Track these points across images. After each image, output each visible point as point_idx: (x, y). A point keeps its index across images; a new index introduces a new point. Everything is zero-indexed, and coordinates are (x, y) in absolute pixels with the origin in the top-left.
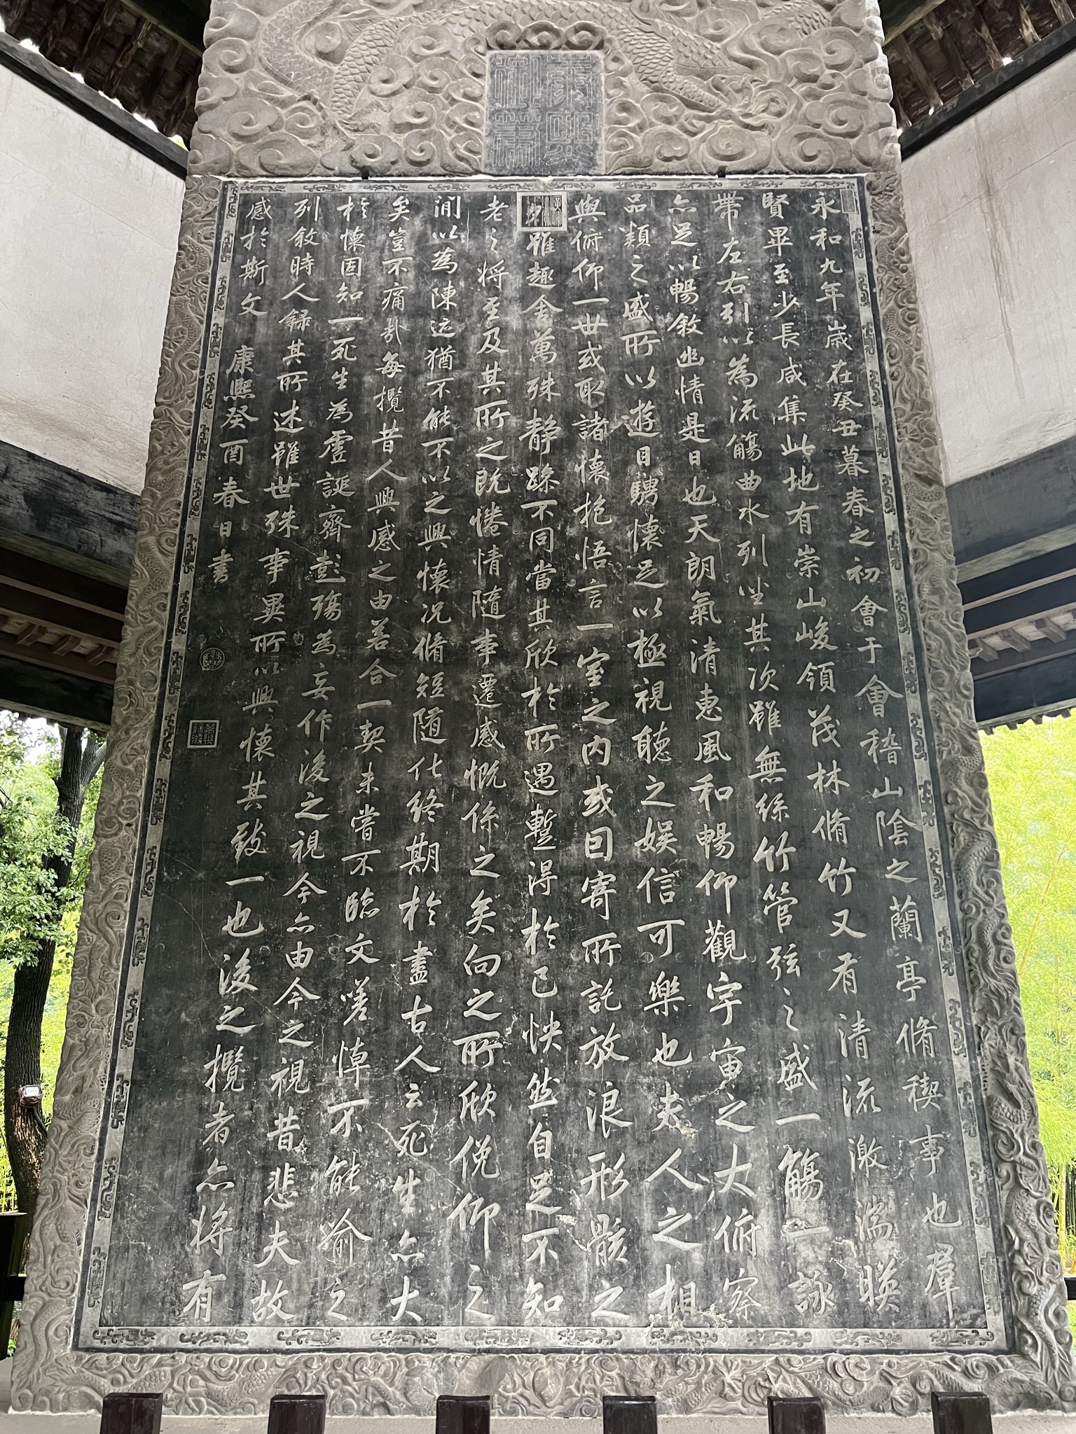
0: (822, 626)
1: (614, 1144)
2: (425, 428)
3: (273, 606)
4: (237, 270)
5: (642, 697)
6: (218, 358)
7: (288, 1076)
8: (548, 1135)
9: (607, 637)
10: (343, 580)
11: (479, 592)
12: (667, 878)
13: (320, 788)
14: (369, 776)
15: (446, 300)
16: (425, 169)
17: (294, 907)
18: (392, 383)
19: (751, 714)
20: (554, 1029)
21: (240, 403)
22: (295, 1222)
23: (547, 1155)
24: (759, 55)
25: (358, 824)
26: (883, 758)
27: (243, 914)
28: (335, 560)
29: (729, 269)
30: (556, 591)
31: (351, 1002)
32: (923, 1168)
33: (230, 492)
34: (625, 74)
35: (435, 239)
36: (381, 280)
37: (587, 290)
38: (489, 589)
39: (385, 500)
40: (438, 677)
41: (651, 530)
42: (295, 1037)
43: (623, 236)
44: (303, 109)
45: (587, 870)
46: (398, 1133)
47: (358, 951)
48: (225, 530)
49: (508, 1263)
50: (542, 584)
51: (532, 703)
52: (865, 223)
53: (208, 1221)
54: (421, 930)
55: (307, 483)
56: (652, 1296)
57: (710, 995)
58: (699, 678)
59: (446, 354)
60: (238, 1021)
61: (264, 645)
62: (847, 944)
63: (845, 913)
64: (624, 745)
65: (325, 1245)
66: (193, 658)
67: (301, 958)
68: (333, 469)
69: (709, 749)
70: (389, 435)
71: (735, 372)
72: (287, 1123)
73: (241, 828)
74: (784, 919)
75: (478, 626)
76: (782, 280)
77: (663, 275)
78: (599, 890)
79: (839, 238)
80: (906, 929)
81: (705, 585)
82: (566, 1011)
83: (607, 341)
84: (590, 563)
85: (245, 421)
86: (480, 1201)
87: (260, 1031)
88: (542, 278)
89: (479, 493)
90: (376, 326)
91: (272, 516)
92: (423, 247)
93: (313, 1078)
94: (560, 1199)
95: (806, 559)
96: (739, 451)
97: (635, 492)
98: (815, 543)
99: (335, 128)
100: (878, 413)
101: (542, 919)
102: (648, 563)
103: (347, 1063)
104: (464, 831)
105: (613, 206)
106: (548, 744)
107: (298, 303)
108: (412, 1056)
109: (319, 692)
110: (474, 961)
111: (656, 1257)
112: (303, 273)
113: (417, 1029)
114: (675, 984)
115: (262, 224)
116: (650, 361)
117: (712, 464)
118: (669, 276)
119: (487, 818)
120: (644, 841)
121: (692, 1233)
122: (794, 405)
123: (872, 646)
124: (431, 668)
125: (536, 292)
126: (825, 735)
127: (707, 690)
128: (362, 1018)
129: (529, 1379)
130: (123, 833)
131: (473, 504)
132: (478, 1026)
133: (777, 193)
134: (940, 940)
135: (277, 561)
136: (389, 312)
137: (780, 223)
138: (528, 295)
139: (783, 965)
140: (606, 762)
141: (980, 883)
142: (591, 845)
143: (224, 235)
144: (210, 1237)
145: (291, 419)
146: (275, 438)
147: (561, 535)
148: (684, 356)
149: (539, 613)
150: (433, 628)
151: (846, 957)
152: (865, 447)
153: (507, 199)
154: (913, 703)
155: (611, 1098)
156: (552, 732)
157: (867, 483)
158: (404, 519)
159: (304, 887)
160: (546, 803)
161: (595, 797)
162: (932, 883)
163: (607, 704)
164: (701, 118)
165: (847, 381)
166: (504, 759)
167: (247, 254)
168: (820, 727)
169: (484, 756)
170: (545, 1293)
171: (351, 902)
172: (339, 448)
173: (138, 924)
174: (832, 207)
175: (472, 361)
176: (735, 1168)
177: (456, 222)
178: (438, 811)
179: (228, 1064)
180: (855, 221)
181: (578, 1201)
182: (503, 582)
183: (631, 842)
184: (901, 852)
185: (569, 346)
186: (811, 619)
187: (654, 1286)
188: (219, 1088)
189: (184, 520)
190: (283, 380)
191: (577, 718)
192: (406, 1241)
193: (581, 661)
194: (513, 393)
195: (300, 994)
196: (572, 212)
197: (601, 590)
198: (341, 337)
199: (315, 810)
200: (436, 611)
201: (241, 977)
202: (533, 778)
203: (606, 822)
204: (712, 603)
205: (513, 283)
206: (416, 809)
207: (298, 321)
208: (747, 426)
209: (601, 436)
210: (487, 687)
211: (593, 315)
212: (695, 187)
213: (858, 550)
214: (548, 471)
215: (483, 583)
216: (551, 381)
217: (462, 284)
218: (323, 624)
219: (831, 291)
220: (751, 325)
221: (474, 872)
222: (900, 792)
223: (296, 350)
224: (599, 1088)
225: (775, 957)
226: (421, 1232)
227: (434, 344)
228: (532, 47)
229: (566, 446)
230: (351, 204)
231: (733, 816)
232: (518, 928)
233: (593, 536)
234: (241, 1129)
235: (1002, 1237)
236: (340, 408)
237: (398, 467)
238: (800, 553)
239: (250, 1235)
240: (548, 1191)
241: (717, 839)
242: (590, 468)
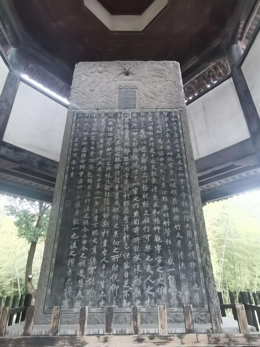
0: (174, 184)
1: (139, 275)
2: (107, 151)
3: (81, 181)
4: (76, 125)
5: (144, 196)
6: (72, 140)
7: (82, 263)
8: (127, 273)
9: (138, 185)
10: (93, 176)
11: (116, 178)
12: (148, 227)
13: (88, 212)
14: (97, 210)
15: (111, 130)
16: (107, 109)
17: (83, 233)
18: (101, 144)
19: (162, 199)
20: (129, 254)
21: (76, 147)
22: (83, 290)
23: (127, 277)
24: (163, 90)
25: (95, 218)
26: (185, 206)
27: (75, 235)
28: (91, 173)
29: (158, 124)
30: (129, 178)
31: (93, 250)
32: (193, 279)
33: (74, 162)
34: (140, 93)
35: (109, 120)
36: (100, 127)
37: (134, 128)
38: (118, 177)
39: (100, 163)
40: (109, 193)
41: (145, 168)
42: (83, 256)
43: (140, 119)
44: (87, 99)
45: (134, 226)
46: (101, 273)
47: (95, 241)
48: (73, 168)
49: (120, 296)
50: (127, 177)
51: (125, 197)
52: (180, 117)
53: (67, 290)
54: (106, 237)
55: (87, 161)
56: (146, 302)
57: (156, 248)
58: (154, 193)
59: (111, 139)
60: (74, 253)
61: (79, 188)
62: (179, 239)
63: (179, 233)
64: (141, 204)
65: (88, 294)
66: (67, 190)
67: (84, 242)
68: (91, 158)
69: (155, 205)
70: (101, 152)
71: (159, 141)
72: (82, 271)
73: (75, 219)
74: (168, 234)
75: (115, 184)
76: (167, 126)
77: (147, 125)
78: (136, 230)
79: (176, 119)
80: (189, 236)
81: (155, 177)
82: (131, 251)
83: (138, 136)
84: (135, 173)
85: (77, 150)
86: (115, 285)
87: (77, 255)
88: (127, 126)
89: (116, 161)
90: (99, 134)
91: (81, 166)
92: (107, 121)
93: (86, 263)
94: (129, 285)
95: (172, 172)
96: (160, 154)
97: (142, 161)
98: (173, 169)
99: (92, 102)
100: (183, 148)
101: (126, 235)
102: (145, 173)
103: (92, 261)
104: (113, 220)
105: (139, 114)
106: (128, 204)
107: (86, 131)
108: (104, 259)
109: (88, 195)
110: (115, 243)
111: (147, 295)
112: (87, 126)
113: (105, 254)
114: (150, 246)
115: (80, 118)
116: (145, 140)
117: (156, 156)
118: (148, 125)
119: (117, 217)
120: (144, 221)
121: (152, 291)
122: (169, 147)
123: (183, 187)
124: (107, 191)
125: (126, 128)
126: (175, 202)
127: (155, 195)
128: (95, 253)
129: (124, 317)
130: (54, 220)
131: (115, 163)
132: (115, 254)
133: (166, 112)
134: (195, 238)
135: (81, 174)
136: (101, 132)
137: (166, 117)
138: (124, 129)
139: (168, 242)
140: (138, 207)
141: (202, 228)
142: (135, 222)
143: (74, 120)
144: (68, 292)
145: (84, 150)
146: (82, 153)
147: (130, 168)
148: (150, 139)
149: (126, 181)
150: (108, 184)
151: (179, 241)
152: (181, 154)
153: (121, 113)
154: (190, 197)
155: (138, 266)
156: (128, 202)
157: (182, 159)
158: (103, 166)
159: (85, 230)
160: (127, 215)
161: (136, 214)
162: (194, 228)
163: (138, 197)
164: (153, 100)
165: (178, 143)
166: (120, 207)
167: (78, 123)
168: (174, 201)
169: (117, 206)
170: (127, 302)
171: (93, 232)
172: (92, 154)
173: (56, 236)
174: (175, 114)
175: (115, 140)
176: (160, 279)
177: (112, 117)
178: (108, 216)
179: (71, 261)
180: (179, 116)
181: (133, 285)
182: (120, 176)
183: (142, 221)
184: (188, 222)
185: (131, 137)
186: (173, 182)
187: (146, 300)
188: (70, 265)
189: (66, 167)
190: (83, 143)
191: (133, 200)
192: (102, 293)
193: (133, 190)
194: (122, 145)
195: (84, 248)
196: (132, 115)
197: (137, 178)
198: (93, 136)
199: (87, 216)
200: (108, 181)
201: (74, 246)
202: (125, 210)
203: (138, 218)
204: (156, 180)
205: (122, 127)
206: (105, 216)
207: (86, 133)
208: (161, 150)
209: (137, 152)
210: (117, 194)
211: (135, 132)
212: (152, 111)
213: (180, 171)
214: (128, 157)
215: (116, 177)
216: (128, 143)
217: (113, 127)
218: (89, 184)
219: (175, 128)
220: (162, 133)
221: (115, 227)
222: (188, 212)
223: (85, 138)
224: (137, 265)
225: (167, 241)
226: (105, 290)
227: (109, 137)
228: (125, 89)
229: (131, 153)
230: (95, 114)
231: (160, 217)
232: (122, 237)
233: (135, 168)
234: (73, 273)
235: (207, 291)
236: (93, 148)
237: (102, 157)
238: (171, 171)
239: (75, 292)
240: (127, 283)
241: (156, 221)
242: (135, 157)
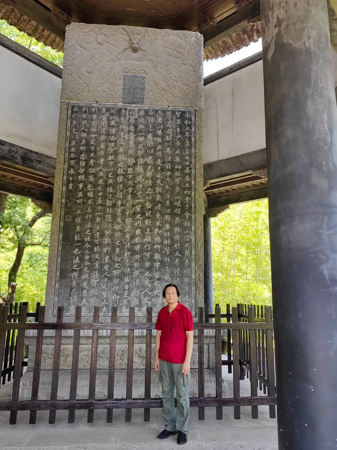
0: (179, 202)
1: (138, 287)
2: (109, 159)
3: (80, 194)
4: (71, 123)
5: (147, 214)
6: (68, 142)
7: (85, 276)
8: (128, 286)
9: (141, 202)
10: (93, 189)
11: (118, 193)
12: (149, 246)
13: (90, 229)
14: (98, 227)
15: (113, 132)
16: (109, 102)
17: (85, 249)
18: (102, 150)
19: (165, 218)
20: (129, 269)
21: (73, 152)
22: (87, 298)
23: (127, 289)
24: (178, 79)
25: (96, 235)
26: (187, 226)
27: (77, 250)
28: (92, 185)
29: (168, 128)
30: (132, 193)
31: (95, 265)
32: (186, 291)
33: (72, 171)
34: (150, 82)
35: (111, 118)
36: (100, 127)
37: (141, 131)
38: (120, 192)
39: (101, 174)
40: (111, 209)
41: (150, 182)
42: (86, 270)
43: (148, 120)
44: (84, 86)
45: (136, 244)
46: (103, 285)
47: (97, 256)
48: (71, 179)
49: (121, 304)
50: (130, 192)
51: (128, 214)
52: (195, 119)
53: (73, 298)
54: (107, 253)
55: (86, 170)
56: (143, 309)
57: (155, 265)
58: (157, 211)
59: (113, 144)
60: (77, 267)
61: (79, 202)
62: (178, 257)
63: (178, 252)
64: (143, 222)
65: (92, 301)
66: (66, 204)
67: (87, 257)
68: (91, 167)
69: (158, 224)
70: (102, 161)
71: (168, 151)
72: (85, 283)
73: (76, 235)
74: (168, 253)
75: (118, 199)
76: (178, 131)
77: (155, 129)
78: (138, 248)
79: (190, 122)
80: (187, 255)
81: (159, 193)
82: (131, 267)
83: (144, 143)
84: (139, 188)
85: (74, 156)
86: (116, 295)
87: (81, 269)
88: (132, 128)
89: (119, 173)
90: (99, 137)
91: (80, 176)
92: (109, 120)
93: (89, 277)
94: (129, 295)
95: (178, 189)
96: (167, 167)
97: (148, 174)
98: (180, 186)
99: (91, 91)
100: (193, 160)
101: (128, 252)
102: (149, 188)
103: (95, 274)
104: (115, 237)
105: (147, 112)
106: (130, 222)
107: (84, 131)
108: (106, 273)
109: (89, 211)
110: (116, 259)
111: (143, 304)
112: (85, 124)
113: (107, 269)
114: (149, 263)
115: (76, 112)
116: (152, 147)
117: (162, 169)
118: (157, 129)
119: (119, 235)
120: (146, 239)
121: (149, 300)
122: (178, 158)
123: (187, 206)
124: (109, 207)
125: (131, 131)
126: (178, 222)
127: (158, 213)
128: (97, 267)
129: (123, 320)
130: (56, 235)
131: (118, 175)
132: (117, 269)
133: (179, 111)
134: (193, 256)
135: (81, 186)
136: (102, 134)
137: (179, 118)
138: (129, 132)
139: (167, 260)
140: (140, 225)
141: (200, 247)
142: (137, 240)
143: (69, 114)
144: (73, 300)
145: (83, 157)
146: (80, 160)
147: (134, 182)
148: (158, 147)
149: (129, 197)
150: (110, 199)
151: (177, 259)
152: (190, 167)
153: (126, 109)
154: (193, 216)
155: (138, 280)
156: (131, 220)
157: (190, 175)
158: (105, 178)
159: (87, 245)
160: (129, 232)
161: (138, 232)
162: (192, 247)
163: (141, 215)
164: (165, 93)
165: (188, 154)
166: (122, 224)
167: (73, 119)
168: (177, 220)
169: (119, 224)
170: (126, 309)
171: (95, 249)
172: (92, 163)
173: (59, 251)
174: (189, 115)
175: (118, 146)
176: (157, 291)
177: (115, 114)
178: (110, 233)
179: (75, 274)
180: (193, 119)
181: (132, 296)
182: (123, 191)
183: (143, 239)
184: (188, 242)
185: (137, 143)
186: (177, 200)
187: (142, 308)
188: (74, 278)
189: (63, 176)
190: (82, 148)
191: (135, 217)
192: (105, 301)
193: (137, 207)
194: (126, 153)
195: (87, 263)
196: (138, 113)
197: (141, 193)
198: (92, 139)
199: (89, 232)
200: (111, 196)
201: (77, 260)
202: (127, 228)
203: (140, 236)
204: (160, 197)
205: (127, 129)
206: (106, 232)
207: (84, 135)
208: (169, 162)
209: (142, 163)
210: (119, 210)
211: (142, 137)
212: (163, 109)
213: (187, 188)
214: (132, 169)
215: (119, 191)
216: (133, 151)
217: (116, 129)
218: (90, 198)
219: (187, 134)
220: (172, 141)
221: (116, 244)
222: (189, 232)
223: (84, 142)
224: (136, 279)
225: (166, 259)
226: (107, 300)
227: (111, 141)
228: (132, 73)
229: (135, 164)
230: (94, 109)
231: (161, 236)
232: (124, 253)
233: (140, 183)
234: (78, 284)
235: (196, 301)
236: (92, 154)
237: (104, 167)
238: (177, 188)
239: (80, 300)
240: (127, 294)
241: (158, 239)
242: (140, 169)
